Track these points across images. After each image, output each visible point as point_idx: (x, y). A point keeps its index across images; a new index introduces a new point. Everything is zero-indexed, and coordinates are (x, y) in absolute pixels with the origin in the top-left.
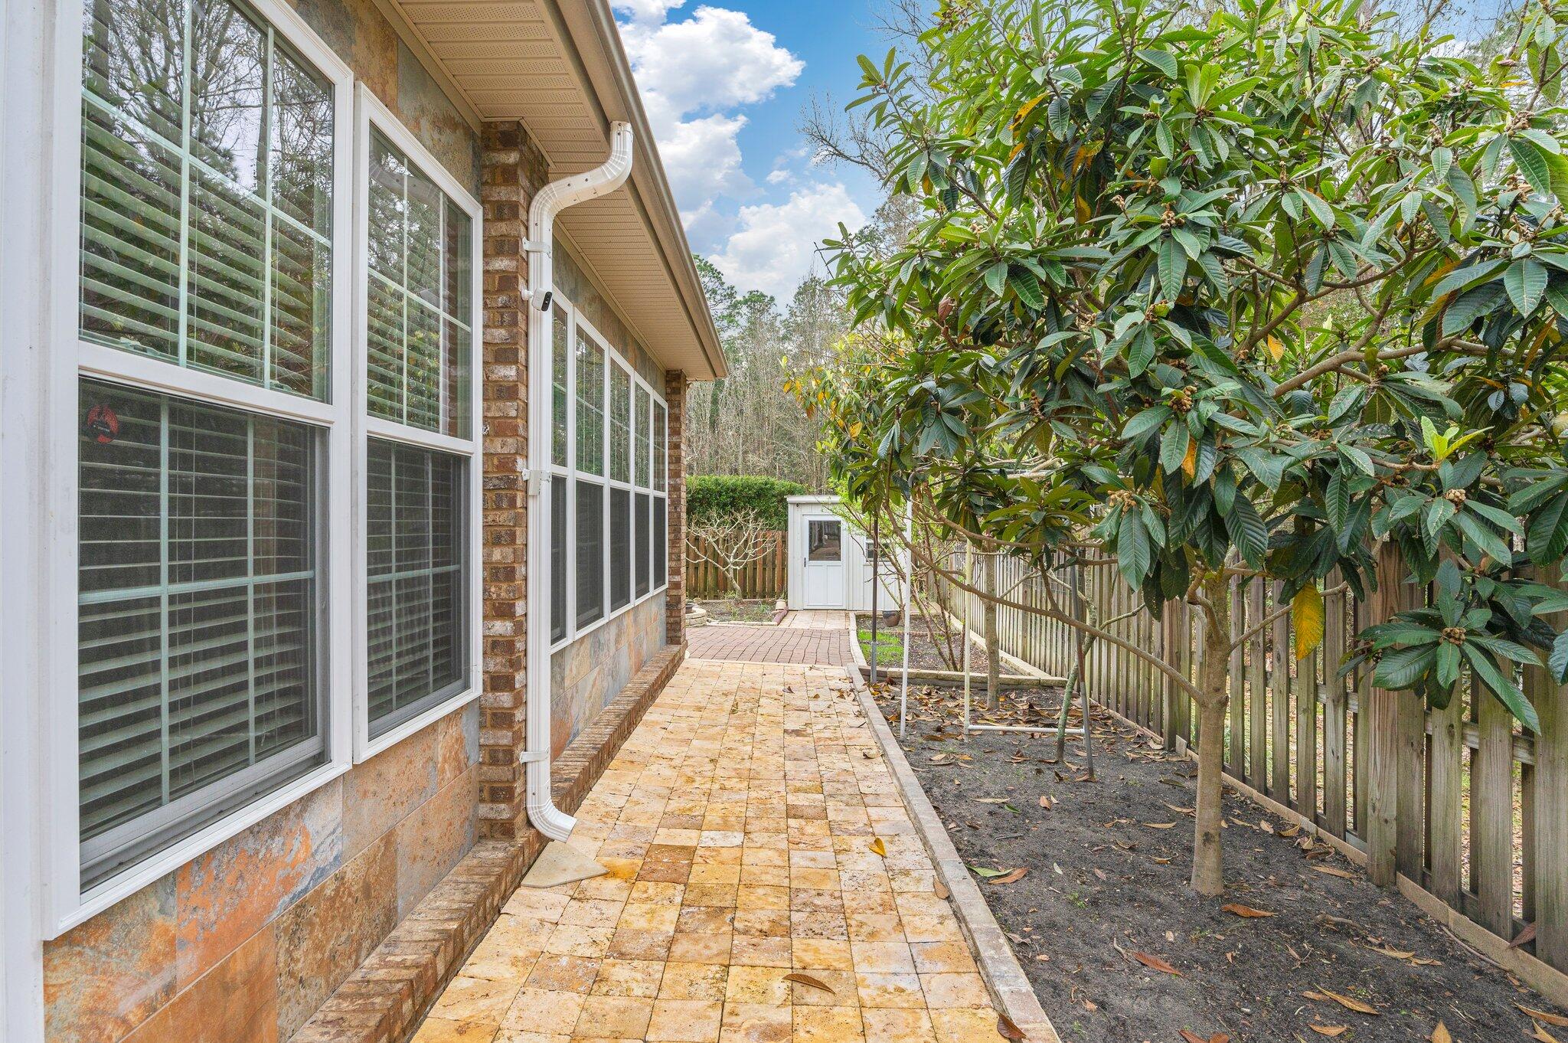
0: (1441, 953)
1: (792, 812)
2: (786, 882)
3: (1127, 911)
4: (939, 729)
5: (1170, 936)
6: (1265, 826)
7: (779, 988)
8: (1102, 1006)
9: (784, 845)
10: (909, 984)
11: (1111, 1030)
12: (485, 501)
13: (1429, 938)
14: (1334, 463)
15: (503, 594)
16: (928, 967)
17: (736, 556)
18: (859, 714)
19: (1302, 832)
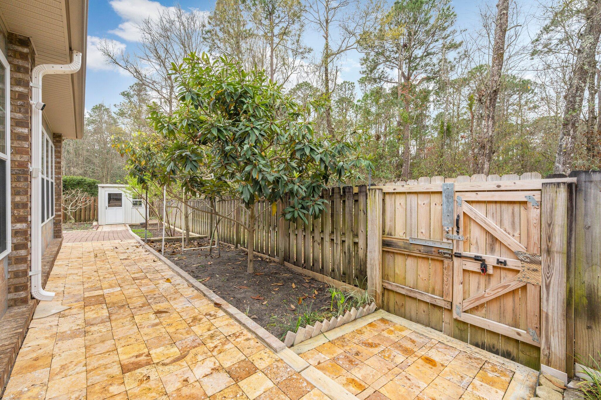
0: (292, 273)
1: (134, 279)
2: (142, 295)
3: (235, 280)
4: (173, 252)
5: (245, 282)
6: (259, 259)
7: (153, 316)
8: (234, 297)
9: (137, 287)
10: (189, 305)
11: (237, 301)
12: (12, 179)
13: (290, 271)
14: (280, 178)
15: (21, 214)
16: (192, 301)
17: (72, 206)
18: (146, 251)
19: (266, 259)
